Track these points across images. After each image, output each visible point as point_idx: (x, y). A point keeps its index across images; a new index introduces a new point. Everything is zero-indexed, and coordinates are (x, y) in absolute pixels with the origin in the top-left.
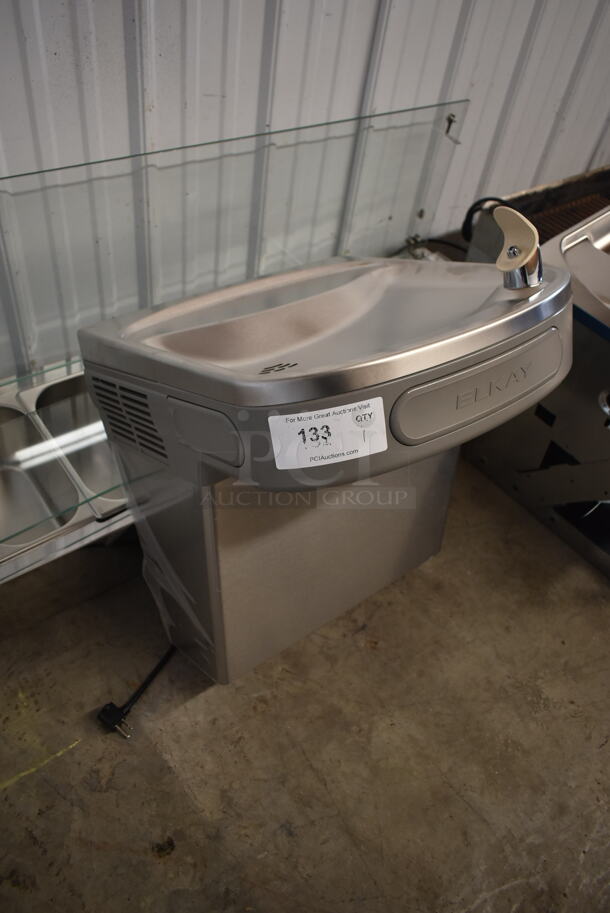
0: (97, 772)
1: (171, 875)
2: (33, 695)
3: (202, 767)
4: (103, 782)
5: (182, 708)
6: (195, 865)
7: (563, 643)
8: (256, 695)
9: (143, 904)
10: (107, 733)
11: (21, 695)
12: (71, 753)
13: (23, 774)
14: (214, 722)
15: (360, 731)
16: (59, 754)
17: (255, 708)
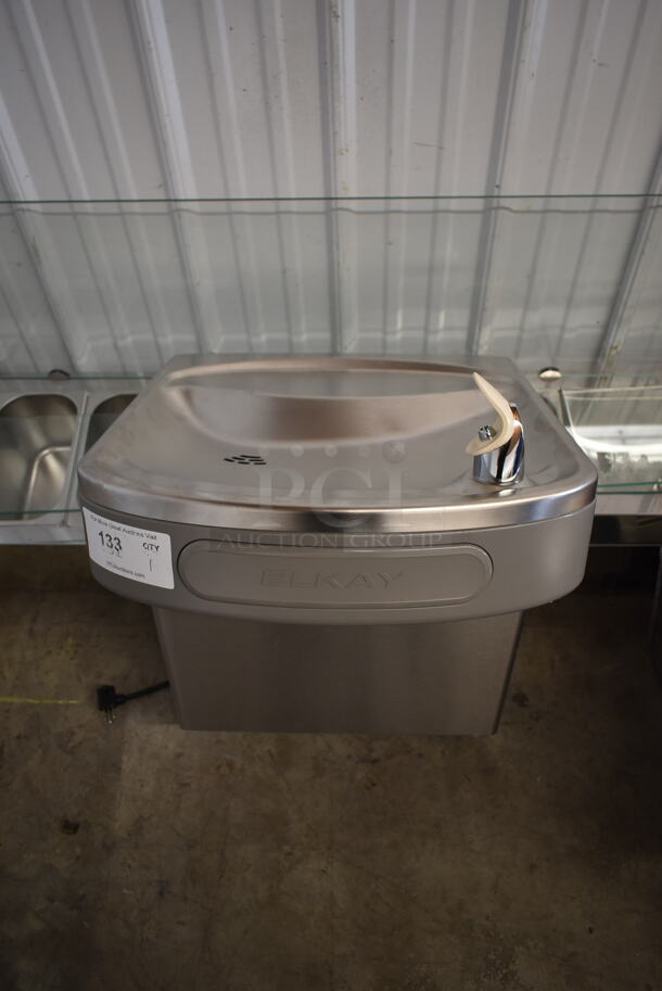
0: (73, 733)
1: (58, 851)
2: (77, 645)
3: (142, 786)
4: (71, 745)
5: (165, 726)
6: (78, 858)
7: (591, 931)
8: (228, 757)
9: (25, 856)
10: (101, 709)
11: (70, 640)
12: (68, 706)
13: (30, 701)
14: (179, 756)
15: (290, 854)
16: (60, 702)
17: (219, 767)
